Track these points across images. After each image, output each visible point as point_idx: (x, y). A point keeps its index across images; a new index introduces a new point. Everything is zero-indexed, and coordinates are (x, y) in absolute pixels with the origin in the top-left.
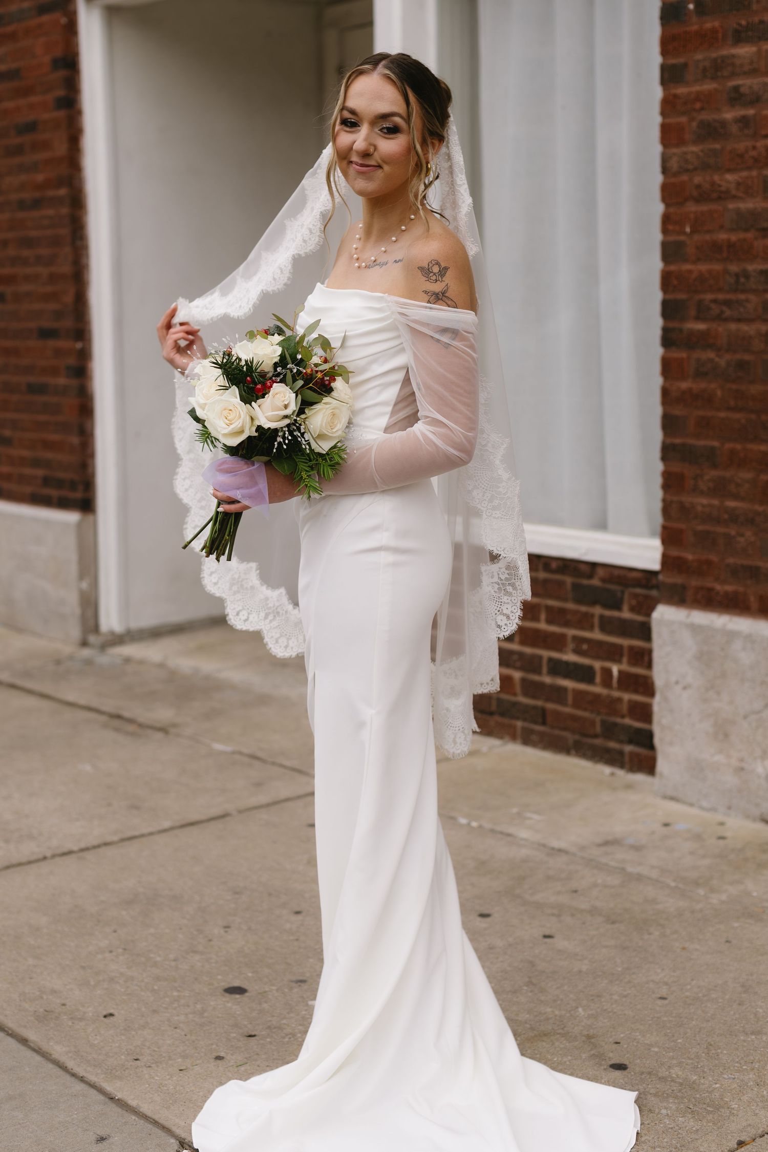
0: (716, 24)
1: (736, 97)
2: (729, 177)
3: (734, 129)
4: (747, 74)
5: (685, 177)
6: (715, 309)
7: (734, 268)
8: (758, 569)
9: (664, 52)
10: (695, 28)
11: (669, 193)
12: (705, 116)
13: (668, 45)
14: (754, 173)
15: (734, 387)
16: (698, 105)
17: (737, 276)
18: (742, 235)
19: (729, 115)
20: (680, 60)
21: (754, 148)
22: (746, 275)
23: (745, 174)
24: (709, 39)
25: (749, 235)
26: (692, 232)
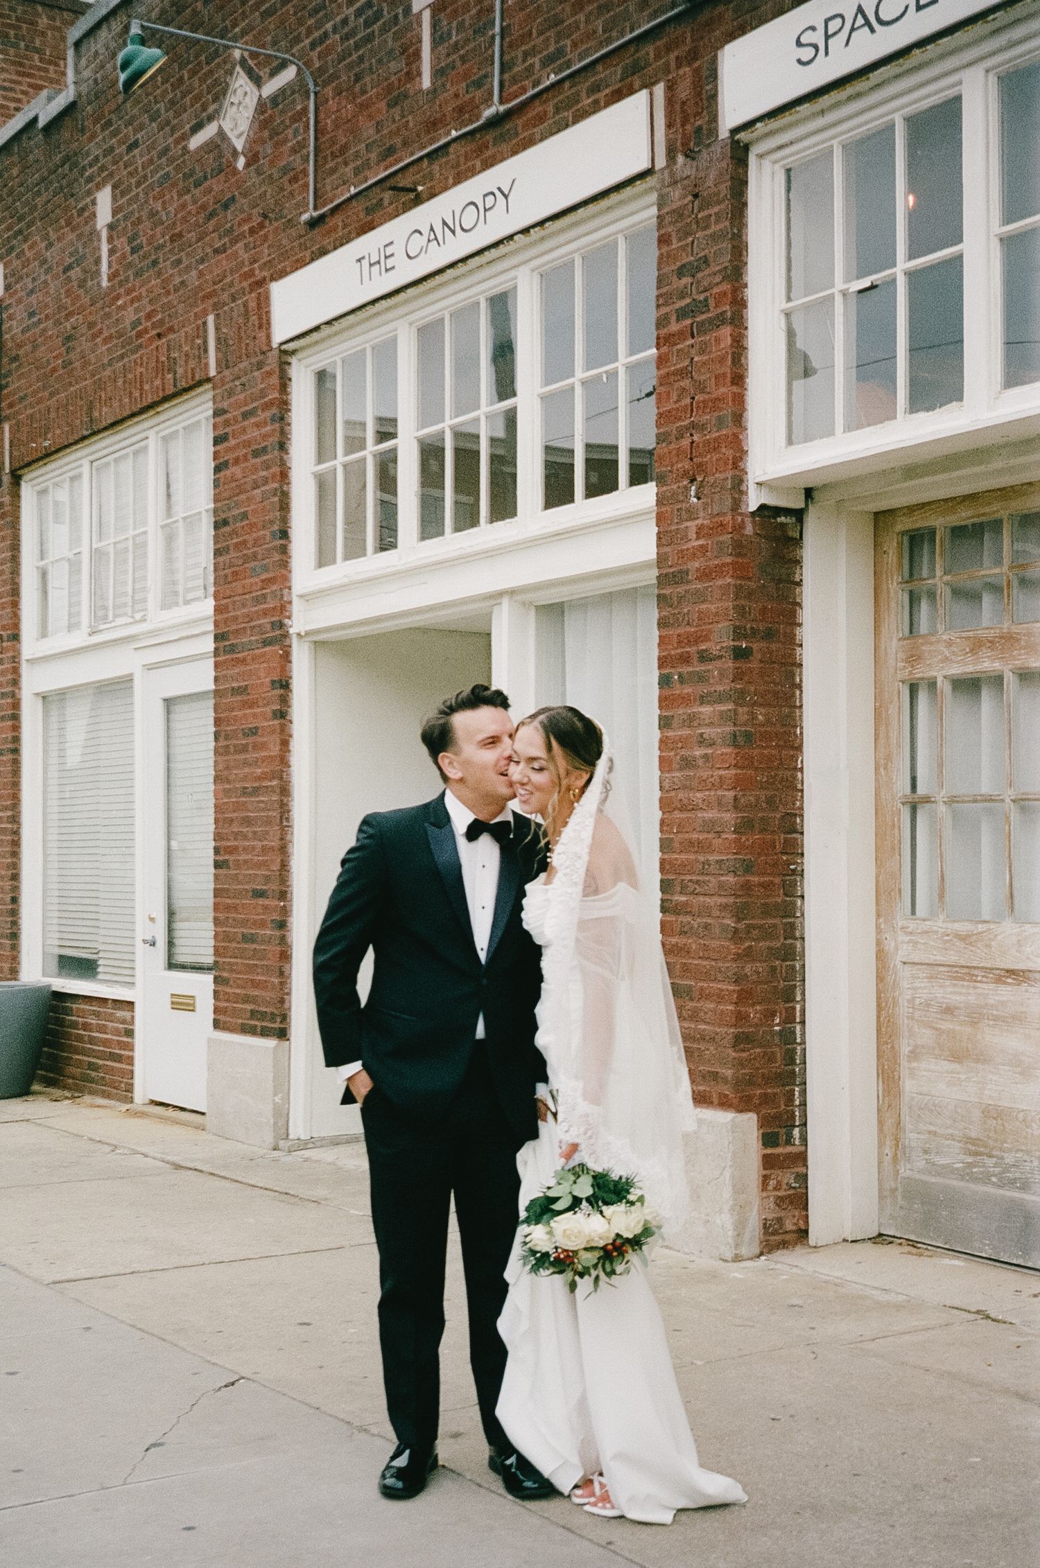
0: (690, 690)
1: (702, 741)
2: (698, 795)
3: (700, 762)
4: (708, 725)
5: (673, 794)
6: (691, 887)
7: (702, 858)
8: (717, 1073)
9: (661, 708)
10: (678, 692)
11: (666, 805)
12: (683, 752)
13: (664, 702)
14: (713, 793)
15: (702, 942)
16: (680, 745)
17: (703, 863)
18: (706, 835)
19: (698, 752)
20: (671, 714)
21: (712, 776)
22: (707, 863)
23: (707, 793)
24: (685, 700)
25: (711, 836)
26: (678, 832)
